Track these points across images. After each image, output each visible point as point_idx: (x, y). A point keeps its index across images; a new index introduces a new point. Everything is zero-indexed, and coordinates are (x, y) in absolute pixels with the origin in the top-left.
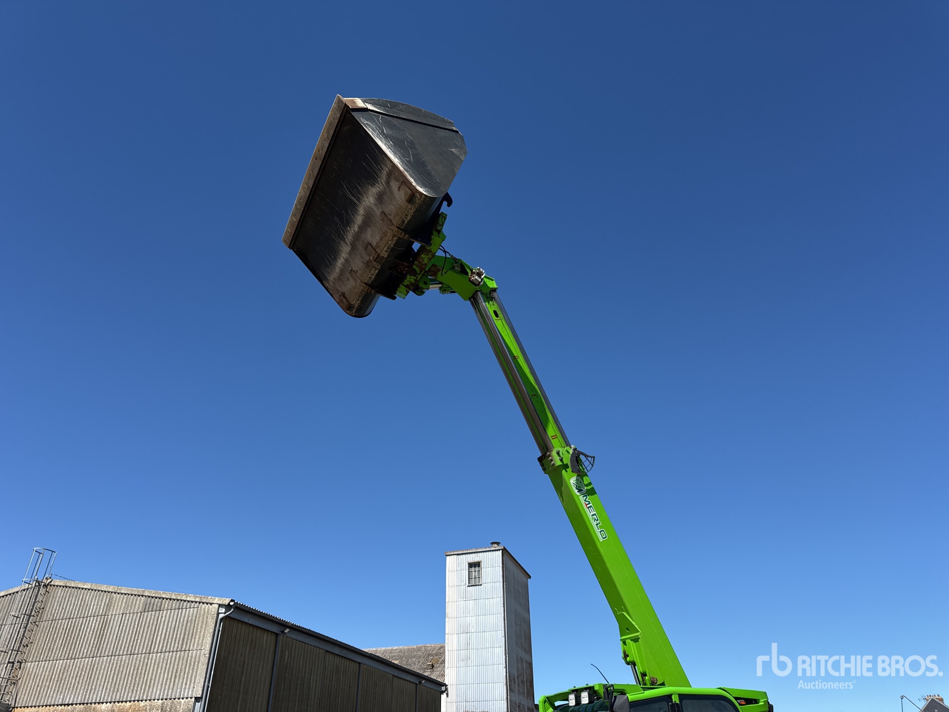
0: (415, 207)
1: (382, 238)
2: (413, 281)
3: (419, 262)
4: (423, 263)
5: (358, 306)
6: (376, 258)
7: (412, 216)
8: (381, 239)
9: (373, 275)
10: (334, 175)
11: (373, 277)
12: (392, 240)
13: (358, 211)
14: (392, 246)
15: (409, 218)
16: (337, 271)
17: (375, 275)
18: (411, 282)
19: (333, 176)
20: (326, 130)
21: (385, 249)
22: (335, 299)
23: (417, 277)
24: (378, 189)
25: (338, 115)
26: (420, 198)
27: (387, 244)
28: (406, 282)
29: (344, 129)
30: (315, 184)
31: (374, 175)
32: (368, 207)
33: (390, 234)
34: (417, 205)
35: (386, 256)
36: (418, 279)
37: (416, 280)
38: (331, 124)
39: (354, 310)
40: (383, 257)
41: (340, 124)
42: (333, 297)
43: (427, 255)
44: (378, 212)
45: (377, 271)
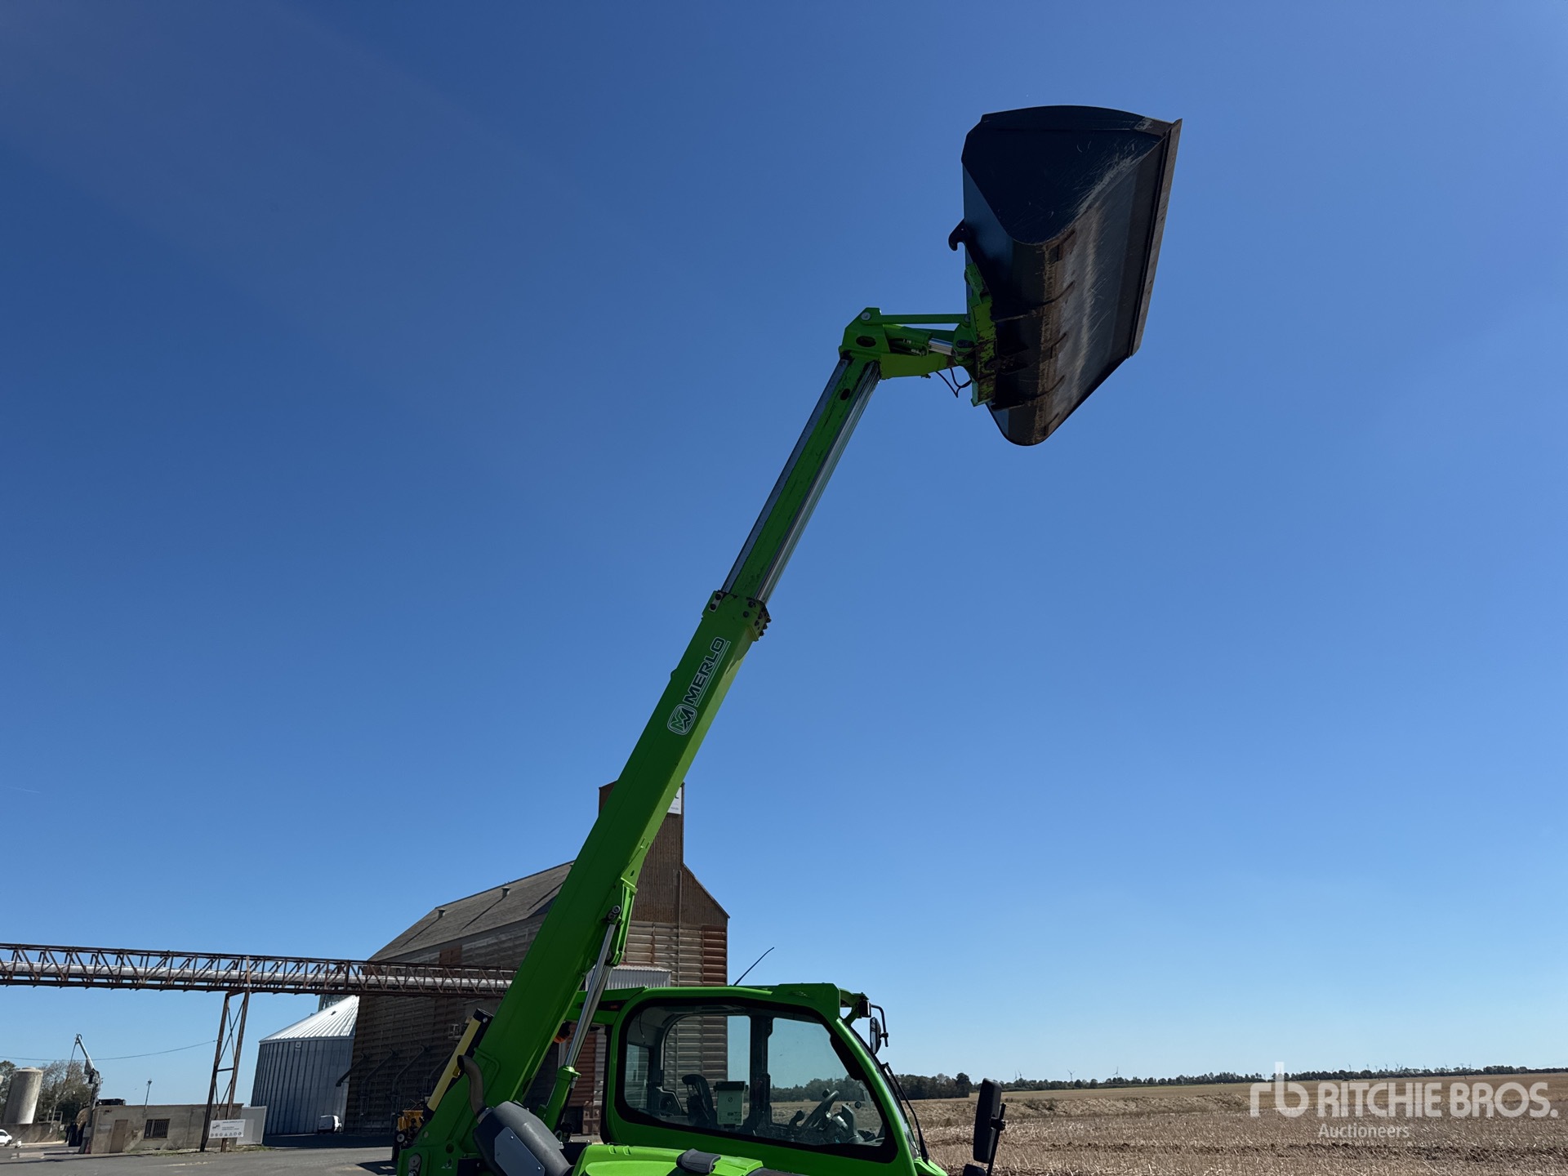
2: (983, 354)
3: (991, 380)
4: (985, 384)
5: (1044, 269)
7: (1034, 421)
9: (1046, 330)
12: (1043, 385)
14: (1040, 381)
17: (1043, 332)
28: (990, 345)
39: (1047, 256)
45: (1043, 339)
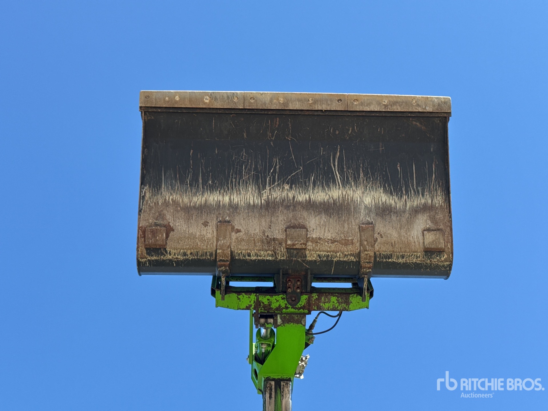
0: (423, 261)
1: (335, 241)
2: (275, 306)
6: (296, 249)
8: (333, 241)
10: (337, 132)
11: (253, 258)
13: (328, 187)
14: (336, 259)
15: (400, 260)
16: (195, 199)
17: (259, 258)
18: (270, 305)
19: (334, 131)
20: (395, 100)
21: (323, 253)
22: (139, 218)
23: (287, 308)
24: (393, 202)
25: (429, 109)
26: (442, 261)
27: (333, 252)
29: (414, 123)
30: (300, 113)
31: (401, 187)
32: (352, 200)
33: (355, 248)
34: (428, 261)
35: (309, 258)
36: (284, 310)
37: (279, 308)
38: (407, 102)
40: (306, 257)
41: (419, 115)
42: (139, 215)
43: (339, 303)
44: (363, 217)
45: (270, 258)
